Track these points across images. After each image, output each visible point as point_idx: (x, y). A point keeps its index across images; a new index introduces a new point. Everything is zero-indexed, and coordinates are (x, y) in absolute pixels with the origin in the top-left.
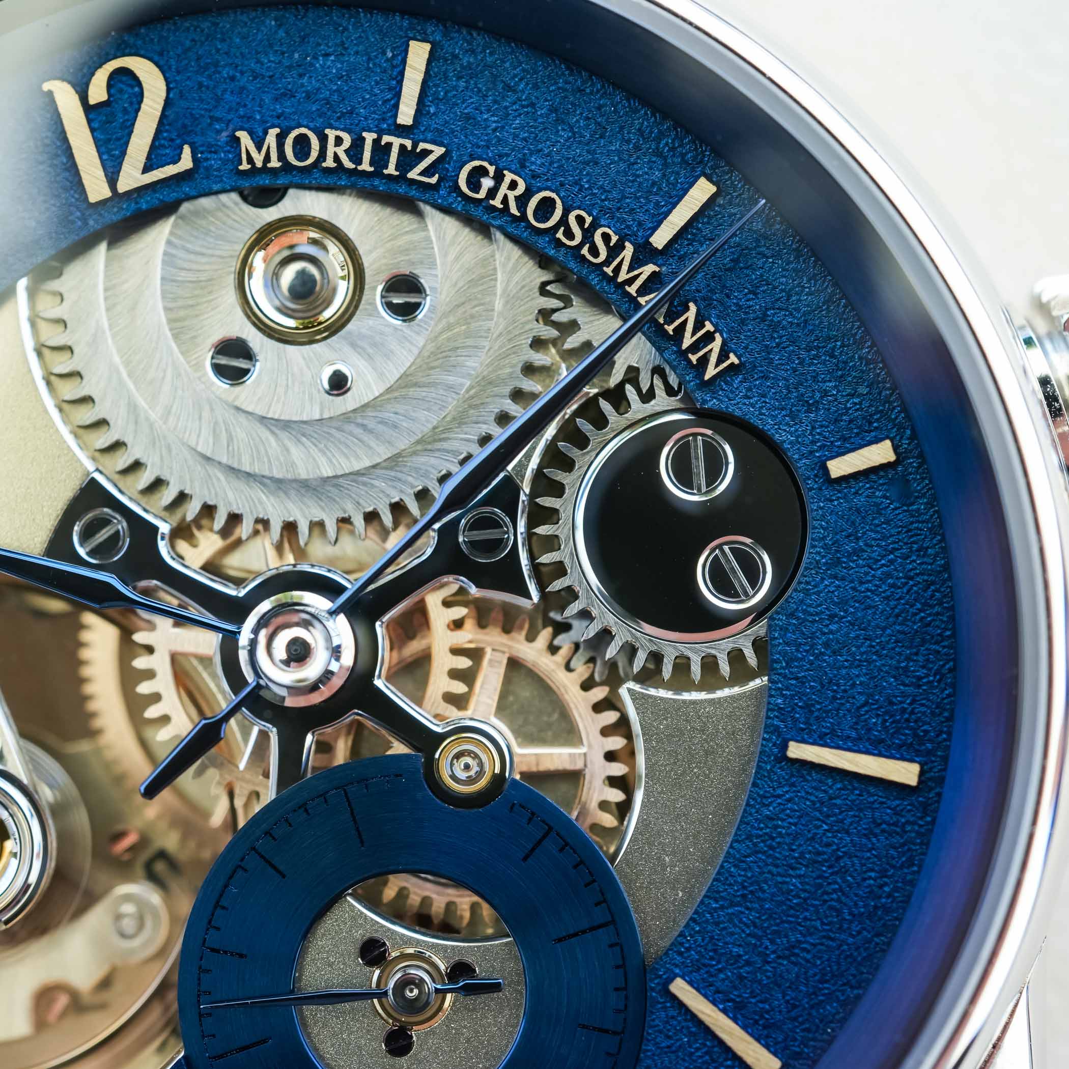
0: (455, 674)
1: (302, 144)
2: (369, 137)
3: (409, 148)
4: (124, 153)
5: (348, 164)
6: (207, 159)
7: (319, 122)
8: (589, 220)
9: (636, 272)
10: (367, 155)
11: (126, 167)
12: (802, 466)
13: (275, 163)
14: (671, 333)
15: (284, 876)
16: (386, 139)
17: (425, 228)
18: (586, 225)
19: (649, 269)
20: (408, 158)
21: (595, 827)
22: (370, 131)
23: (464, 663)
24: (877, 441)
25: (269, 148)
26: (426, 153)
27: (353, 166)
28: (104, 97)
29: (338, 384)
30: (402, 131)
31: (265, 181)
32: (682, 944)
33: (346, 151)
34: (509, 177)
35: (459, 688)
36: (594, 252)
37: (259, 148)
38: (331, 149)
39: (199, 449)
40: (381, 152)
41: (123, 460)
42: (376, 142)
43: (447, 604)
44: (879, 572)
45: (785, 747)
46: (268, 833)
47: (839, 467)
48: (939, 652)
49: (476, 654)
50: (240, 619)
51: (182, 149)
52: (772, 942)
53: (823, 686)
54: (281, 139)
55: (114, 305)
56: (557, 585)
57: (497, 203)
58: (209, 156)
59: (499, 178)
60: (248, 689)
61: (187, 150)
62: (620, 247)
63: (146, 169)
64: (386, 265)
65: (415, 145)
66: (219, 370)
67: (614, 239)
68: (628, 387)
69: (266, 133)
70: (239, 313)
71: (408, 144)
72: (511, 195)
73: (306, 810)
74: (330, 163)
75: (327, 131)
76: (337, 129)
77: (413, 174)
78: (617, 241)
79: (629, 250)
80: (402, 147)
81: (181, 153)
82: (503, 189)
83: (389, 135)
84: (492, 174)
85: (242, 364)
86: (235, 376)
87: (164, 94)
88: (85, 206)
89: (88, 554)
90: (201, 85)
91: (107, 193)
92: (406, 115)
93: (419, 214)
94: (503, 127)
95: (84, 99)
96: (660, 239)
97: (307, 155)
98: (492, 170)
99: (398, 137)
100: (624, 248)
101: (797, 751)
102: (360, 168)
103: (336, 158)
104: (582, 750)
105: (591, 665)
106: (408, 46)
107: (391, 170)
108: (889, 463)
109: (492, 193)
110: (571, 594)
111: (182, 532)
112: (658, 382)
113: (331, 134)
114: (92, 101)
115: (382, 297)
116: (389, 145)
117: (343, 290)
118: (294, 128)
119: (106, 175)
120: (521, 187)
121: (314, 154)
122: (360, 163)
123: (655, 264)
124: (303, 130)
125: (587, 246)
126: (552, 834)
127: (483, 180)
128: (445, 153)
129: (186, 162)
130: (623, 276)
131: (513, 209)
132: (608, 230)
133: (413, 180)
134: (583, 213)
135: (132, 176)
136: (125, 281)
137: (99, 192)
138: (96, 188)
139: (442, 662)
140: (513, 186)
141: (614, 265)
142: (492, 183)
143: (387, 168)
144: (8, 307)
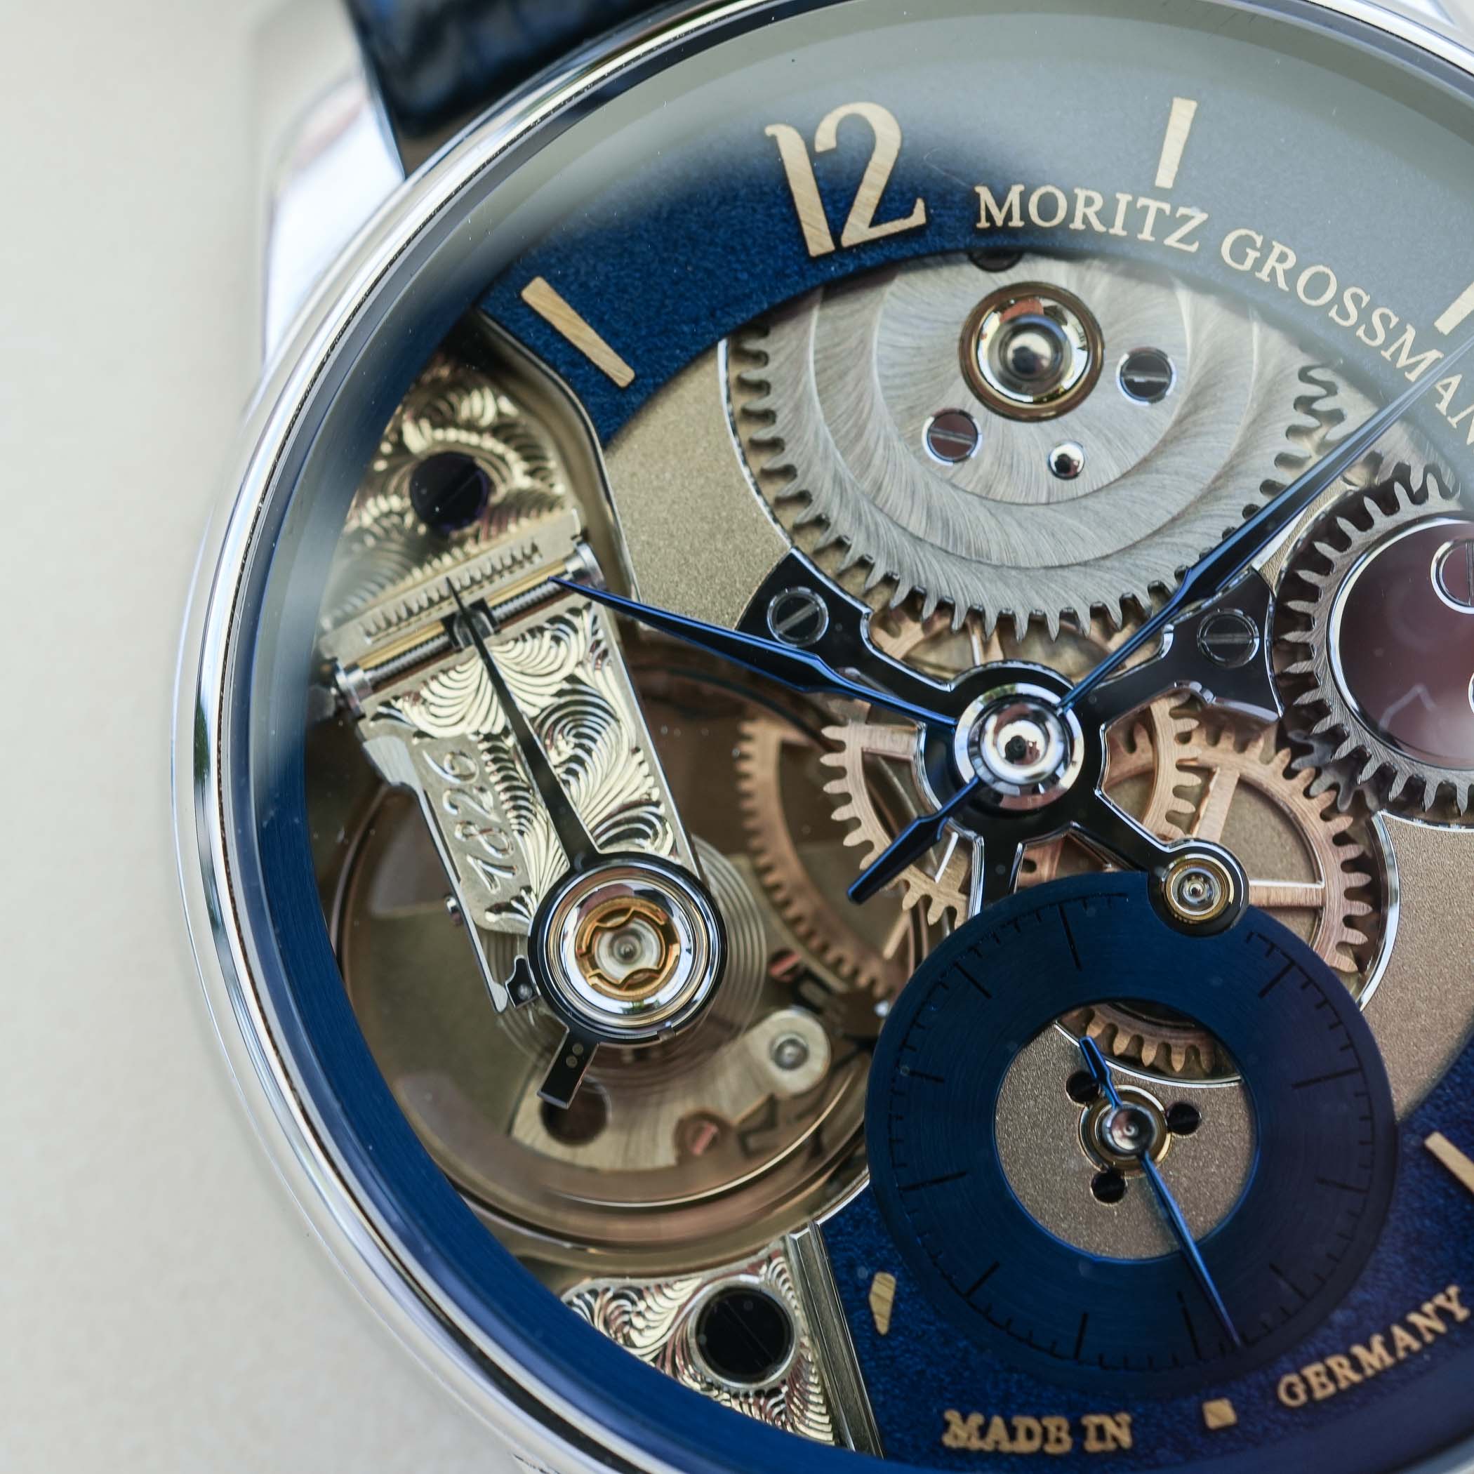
0: (1179, 792)
1: (1048, 206)
2: (1124, 199)
3: (1168, 212)
4: (850, 206)
5: (1098, 227)
6: (940, 215)
7: (1067, 180)
8: (1366, 299)
9: (1418, 358)
10: (1120, 218)
11: (852, 219)
13: (1016, 222)
14: (1455, 426)
15: (989, 996)
16: (1142, 202)
17: (1175, 305)
18: (1363, 305)
19: (1433, 355)
20: (1166, 224)
22: (1125, 192)
23: (1193, 780)
25: (1011, 205)
26: (1187, 219)
27: (1104, 229)
28: (832, 144)
29: (1067, 469)
30: (1160, 194)
31: (1004, 242)
33: (1097, 212)
34: (1278, 248)
35: (1186, 807)
36: (1371, 333)
37: (1000, 206)
38: (1080, 210)
39: (910, 529)
40: (1135, 217)
41: (820, 539)
42: (1131, 205)
43: (1175, 714)
46: (973, 949)
49: (1206, 772)
50: (957, 714)
51: (915, 203)
54: (1025, 197)
55: (825, 370)
56: (1306, 698)
57: (1264, 275)
58: (943, 212)
59: (1266, 249)
60: (965, 791)
61: (920, 204)
62: (1401, 329)
63: (875, 222)
64: (1130, 339)
65: (1174, 210)
66: (936, 444)
67: (1395, 320)
68: (1397, 486)
69: (1008, 190)
70: (961, 384)
71: (1167, 207)
72: (1280, 269)
73: (1017, 927)
74: (1078, 225)
75: (1077, 191)
76: (1087, 188)
77: (1171, 241)
78: (1398, 323)
79: (1410, 335)
80: (1160, 211)
81: (914, 207)
82: (1271, 262)
83: (1147, 197)
84: (1259, 244)
85: (963, 440)
86: (955, 452)
87: (898, 143)
88: (803, 259)
89: (782, 636)
90: (938, 136)
91: (829, 246)
92: (1165, 178)
94: (1272, 195)
95: (809, 145)
96: (1446, 323)
97: (1053, 216)
98: (1259, 240)
99: (1156, 200)
100: (1405, 331)
102: (1110, 231)
103: (1086, 219)
104: (1320, 886)
105: (1334, 793)
106: (1172, 103)
109: (1259, 264)
110: (1320, 709)
111: (886, 619)
112: (1431, 480)
113: (1081, 194)
114: (819, 148)
115: (1122, 374)
116: (1145, 209)
117: (1077, 363)
118: (1038, 186)
119: (829, 227)
120: (1292, 260)
121: (1061, 214)
122: (1112, 226)
123: (1438, 350)
124: (1049, 188)
125: (1363, 327)
126: (1294, 969)
127: (1248, 250)
128: (1208, 219)
129: (918, 217)
130: (1403, 361)
131: (1282, 283)
132: (1387, 311)
133: (1170, 248)
134: (1360, 292)
135: (858, 229)
136: (838, 344)
137: (821, 245)
138: (818, 240)
139: (1168, 778)
140: (1282, 258)
141: (1392, 349)
142: (1258, 254)
143: (1141, 232)
144: (708, 368)
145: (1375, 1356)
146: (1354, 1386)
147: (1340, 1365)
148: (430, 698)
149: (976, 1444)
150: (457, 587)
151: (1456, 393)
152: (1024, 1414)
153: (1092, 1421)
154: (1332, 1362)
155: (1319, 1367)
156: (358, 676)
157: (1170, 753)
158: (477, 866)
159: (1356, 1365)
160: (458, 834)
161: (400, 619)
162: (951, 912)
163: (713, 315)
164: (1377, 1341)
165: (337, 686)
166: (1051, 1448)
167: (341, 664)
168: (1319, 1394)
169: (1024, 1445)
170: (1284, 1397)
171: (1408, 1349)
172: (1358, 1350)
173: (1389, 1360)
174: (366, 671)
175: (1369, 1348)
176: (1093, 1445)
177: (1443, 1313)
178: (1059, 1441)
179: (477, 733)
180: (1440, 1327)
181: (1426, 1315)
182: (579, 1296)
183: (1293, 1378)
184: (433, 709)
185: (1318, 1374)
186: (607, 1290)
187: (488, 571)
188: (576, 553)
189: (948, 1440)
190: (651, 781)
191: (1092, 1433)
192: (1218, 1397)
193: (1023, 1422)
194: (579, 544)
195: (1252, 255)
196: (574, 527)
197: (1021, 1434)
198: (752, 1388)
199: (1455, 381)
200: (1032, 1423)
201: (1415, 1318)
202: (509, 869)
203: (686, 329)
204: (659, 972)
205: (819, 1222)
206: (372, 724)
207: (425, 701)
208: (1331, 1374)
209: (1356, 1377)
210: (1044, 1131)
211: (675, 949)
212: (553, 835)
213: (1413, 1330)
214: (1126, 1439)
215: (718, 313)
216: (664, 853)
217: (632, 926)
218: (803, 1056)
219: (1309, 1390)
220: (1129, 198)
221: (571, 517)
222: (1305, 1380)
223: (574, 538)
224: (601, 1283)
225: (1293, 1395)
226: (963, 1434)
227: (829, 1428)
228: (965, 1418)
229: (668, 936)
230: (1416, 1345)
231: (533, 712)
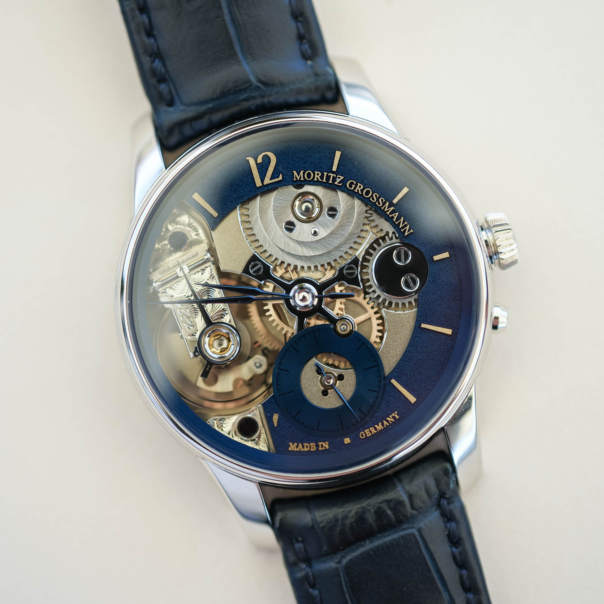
1: (309, 175)
2: (325, 174)
3: (335, 177)
4: (265, 175)
5: (320, 180)
6: (286, 177)
7: (313, 169)
8: (378, 196)
9: (389, 209)
10: (325, 178)
11: (266, 178)
12: (427, 258)
13: (302, 179)
14: (397, 224)
15: (299, 352)
16: (329, 174)
17: (338, 196)
19: (392, 208)
20: (335, 179)
21: (375, 342)
22: (326, 172)
24: (445, 252)
25: (301, 175)
26: (339, 178)
27: (321, 180)
28: (261, 161)
29: (315, 234)
30: (333, 172)
31: (300, 183)
32: (394, 371)
33: (320, 177)
34: (359, 184)
36: (379, 204)
37: (298, 176)
38: (316, 176)
39: (281, 248)
40: (328, 177)
41: (262, 250)
42: (327, 175)
44: (444, 284)
45: (421, 325)
46: (295, 342)
47: (436, 258)
48: (458, 303)
50: (290, 290)
51: (280, 175)
52: (416, 371)
53: (430, 310)
54: (304, 173)
55: (261, 212)
56: (367, 284)
57: (356, 191)
59: (356, 185)
60: (292, 306)
61: (281, 175)
62: (385, 203)
63: (271, 179)
64: (328, 204)
65: (336, 176)
66: (286, 228)
67: (384, 201)
68: (386, 236)
69: (300, 172)
70: (292, 215)
72: (360, 189)
73: (304, 337)
74: (316, 179)
75: (315, 172)
76: (318, 171)
77: (336, 183)
79: (387, 204)
80: (333, 176)
81: (279, 176)
82: (358, 187)
84: (355, 184)
85: (292, 227)
86: (290, 230)
87: (276, 161)
88: (255, 188)
89: (252, 273)
90: (285, 159)
91: (261, 185)
92: (334, 169)
93: (337, 192)
94: (358, 172)
95: (256, 161)
96: (395, 201)
97: (310, 177)
99: (332, 174)
100: (386, 203)
101: (423, 326)
102: (323, 181)
105: (374, 303)
106: (336, 152)
107: (330, 182)
108: (448, 257)
110: (370, 287)
112: (393, 235)
113: (316, 172)
114: (258, 162)
115: (327, 212)
116: (330, 176)
117: (317, 210)
118: (307, 171)
119: (261, 180)
120: (362, 187)
121: (312, 177)
122: (323, 180)
123: (394, 207)
124: (309, 171)
125: (377, 202)
126: (364, 344)
128: (344, 178)
129: (281, 178)
130: (386, 210)
131: (360, 193)
132: (383, 199)
133: (336, 185)
134: (377, 194)
135: (267, 181)
136: (264, 206)
137: (259, 185)
138: (259, 183)
140: (360, 187)
141: (384, 207)
142: (355, 186)
144: (235, 212)
145: (379, 427)
146: (375, 433)
147: (372, 429)
148: (175, 288)
149: (296, 449)
150: (180, 262)
151: (397, 217)
153: (320, 443)
155: (368, 430)
156: (158, 283)
158: (186, 326)
159: (376, 429)
160: (181, 319)
161: (167, 270)
162: (291, 334)
163: (235, 200)
164: (380, 424)
165: (153, 286)
166: (312, 450)
167: (154, 281)
168: (368, 436)
169: (306, 449)
170: (361, 436)
171: (386, 425)
172: (376, 426)
173: (382, 428)
174: (160, 282)
176: (320, 449)
177: (393, 417)
178: (313, 448)
179: (185, 296)
180: (393, 420)
181: (390, 418)
182: (211, 420)
183: (363, 433)
184: (175, 290)
186: (217, 419)
187: (187, 259)
188: (206, 255)
189: (290, 449)
190: (224, 306)
191: (320, 446)
192: (347, 437)
193: (305, 444)
194: (207, 252)
195: (354, 186)
196: (206, 248)
197: (305, 447)
198: (250, 439)
199: (397, 214)
200: (307, 444)
201: (388, 419)
202: (193, 326)
203: (229, 204)
204: (227, 348)
205: (262, 403)
206: (161, 294)
207: (173, 289)
208: (370, 431)
210: (311, 381)
211: (231, 343)
212: (203, 319)
213: (387, 421)
214: (327, 447)
215: (237, 200)
216: (227, 322)
217: (221, 338)
218: (261, 366)
219: (366, 435)
220: (327, 173)
221: (205, 246)
222: (365, 433)
223: (206, 251)
224: (216, 417)
225: (362, 436)
226: (293, 448)
227: (267, 447)
228: (293, 444)
229: (229, 340)
230: (388, 424)
231: (198, 291)
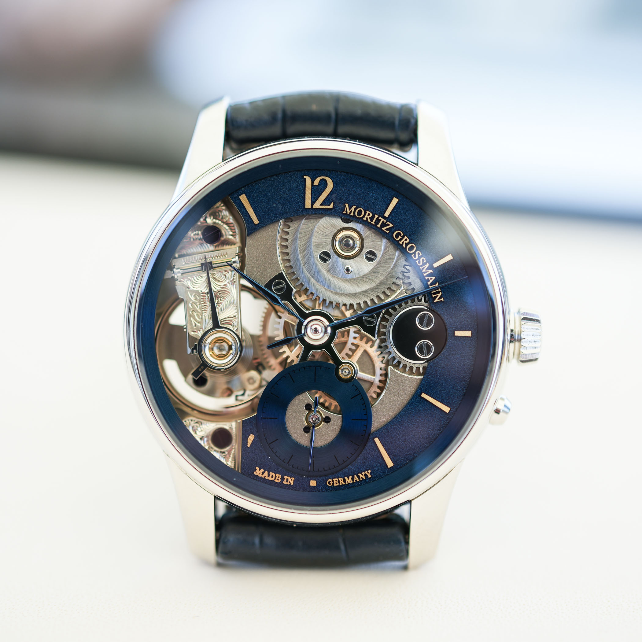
0: (350, 349)
1: (360, 213)
2: (376, 216)
3: (385, 222)
4: (317, 199)
5: (369, 221)
6: (336, 207)
7: (366, 208)
8: (421, 254)
9: (427, 271)
10: (374, 220)
11: (317, 202)
12: (449, 330)
13: (352, 214)
15: (294, 382)
16: (380, 218)
17: (382, 242)
18: (420, 256)
19: (430, 271)
20: (384, 225)
21: (371, 396)
22: (377, 215)
23: (354, 348)
24: (468, 330)
25: (352, 210)
26: (388, 225)
28: (317, 184)
30: (384, 218)
31: (348, 217)
32: (380, 430)
33: (370, 218)
34: (406, 237)
35: (350, 353)
36: (419, 262)
37: (349, 210)
38: (366, 216)
40: (378, 221)
41: (290, 271)
42: (378, 218)
43: (355, 332)
44: (458, 361)
45: (421, 394)
46: (294, 371)
47: (458, 333)
48: (464, 384)
49: (357, 346)
50: (305, 319)
51: (331, 203)
52: (402, 437)
53: (435, 383)
54: (355, 209)
56: (383, 337)
57: (401, 243)
59: (403, 237)
60: (301, 335)
62: (425, 263)
63: (321, 205)
64: (369, 247)
66: (321, 257)
67: (425, 261)
69: (352, 206)
70: (331, 247)
72: (405, 242)
73: (305, 369)
74: (365, 219)
75: (367, 211)
76: (369, 212)
77: (384, 229)
79: (427, 265)
81: (331, 204)
82: (403, 240)
83: (381, 217)
84: (402, 235)
85: (327, 258)
86: (324, 260)
87: (332, 189)
88: (303, 208)
89: (274, 290)
90: (341, 190)
91: (310, 207)
92: (387, 214)
93: (382, 238)
94: (408, 225)
95: (313, 182)
96: (436, 265)
97: (360, 215)
98: (402, 234)
99: (383, 218)
101: (423, 395)
102: (371, 223)
103: (367, 218)
104: (374, 378)
105: (383, 358)
106: (393, 198)
107: (379, 226)
108: (469, 337)
111: (299, 293)
112: (423, 298)
113: (368, 212)
114: (314, 184)
115: (366, 254)
116: (380, 220)
117: (357, 249)
118: (359, 208)
119: (311, 203)
120: (408, 241)
121: (362, 215)
123: (432, 270)
124: (361, 209)
125: (418, 260)
126: (360, 395)
127: (399, 236)
128: (393, 226)
129: (331, 206)
130: (424, 271)
131: (404, 246)
132: (424, 259)
133: (383, 230)
135: (317, 205)
137: (308, 206)
138: (308, 205)
139: (349, 345)
140: (406, 240)
141: (422, 267)
142: (401, 237)
143: (378, 225)
145: (349, 480)
147: (341, 480)
148: (193, 280)
149: (260, 475)
150: (207, 257)
151: (433, 281)
152: (273, 472)
153: (286, 477)
154: (340, 479)
155: (337, 479)
156: (179, 271)
157: (351, 340)
158: (192, 320)
159: (345, 481)
160: (190, 312)
162: (293, 361)
164: (350, 477)
165: (173, 272)
166: (276, 481)
167: (176, 267)
168: (335, 485)
169: (270, 478)
170: (328, 483)
171: (356, 480)
172: (346, 478)
173: (352, 482)
174: (181, 270)
175: (348, 478)
176: (285, 482)
177: (366, 475)
178: (278, 480)
179: (201, 291)
180: (364, 478)
181: (362, 475)
182: (188, 420)
183: (331, 480)
184: (193, 283)
185: (336, 481)
186: (194, 421)
187: (215, 256)
188: (235, 258)
189: (255, 473)
190: (236, 314)
191: (285, 480)
192: (314, 480)
193: (271, 474)
194: (236, 256)
196: (236, 252)
197: (271, 476)
198: (219, 450)
199: (434, 278)
200: (273, 474)
201: (360, 475)
202: (200, 323)
203: (274, 216)
204: (226, 355)
205: (243, 420)
206: (179, 282)
208: (339, 481)
209: (344, 484)
210: (297, 414)
211: (231, 352)
212: (211, 319)
213: (359, 477)
214: (292, 483)
215: (281, 214)
216: (234, 330)
217: (223, 344)
219: (333, 484)
221: (236, 249)
222: (333, 481)
223: (236, 254)
224: (194, 419)
225: (330, 484)
226: (258, 473)
227: (234, 464)
228: (260, 469)
229: (230, 348)
230: (358, 480)
231: (215, 290)
